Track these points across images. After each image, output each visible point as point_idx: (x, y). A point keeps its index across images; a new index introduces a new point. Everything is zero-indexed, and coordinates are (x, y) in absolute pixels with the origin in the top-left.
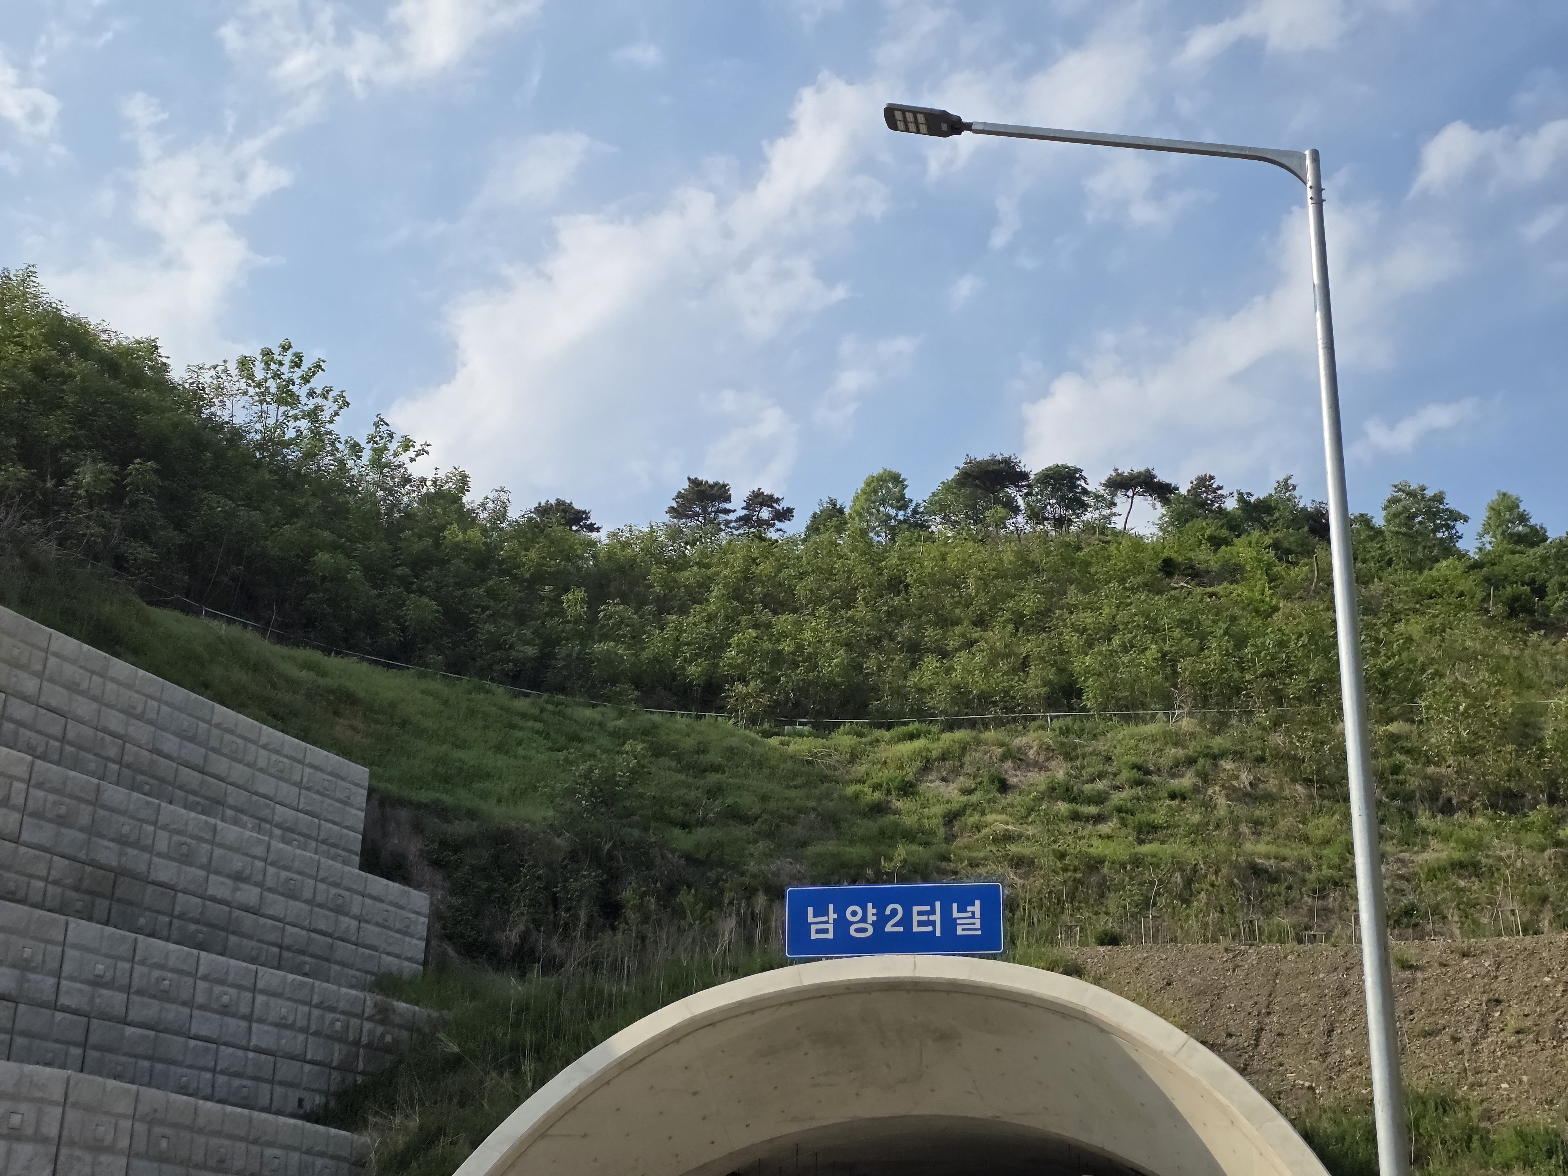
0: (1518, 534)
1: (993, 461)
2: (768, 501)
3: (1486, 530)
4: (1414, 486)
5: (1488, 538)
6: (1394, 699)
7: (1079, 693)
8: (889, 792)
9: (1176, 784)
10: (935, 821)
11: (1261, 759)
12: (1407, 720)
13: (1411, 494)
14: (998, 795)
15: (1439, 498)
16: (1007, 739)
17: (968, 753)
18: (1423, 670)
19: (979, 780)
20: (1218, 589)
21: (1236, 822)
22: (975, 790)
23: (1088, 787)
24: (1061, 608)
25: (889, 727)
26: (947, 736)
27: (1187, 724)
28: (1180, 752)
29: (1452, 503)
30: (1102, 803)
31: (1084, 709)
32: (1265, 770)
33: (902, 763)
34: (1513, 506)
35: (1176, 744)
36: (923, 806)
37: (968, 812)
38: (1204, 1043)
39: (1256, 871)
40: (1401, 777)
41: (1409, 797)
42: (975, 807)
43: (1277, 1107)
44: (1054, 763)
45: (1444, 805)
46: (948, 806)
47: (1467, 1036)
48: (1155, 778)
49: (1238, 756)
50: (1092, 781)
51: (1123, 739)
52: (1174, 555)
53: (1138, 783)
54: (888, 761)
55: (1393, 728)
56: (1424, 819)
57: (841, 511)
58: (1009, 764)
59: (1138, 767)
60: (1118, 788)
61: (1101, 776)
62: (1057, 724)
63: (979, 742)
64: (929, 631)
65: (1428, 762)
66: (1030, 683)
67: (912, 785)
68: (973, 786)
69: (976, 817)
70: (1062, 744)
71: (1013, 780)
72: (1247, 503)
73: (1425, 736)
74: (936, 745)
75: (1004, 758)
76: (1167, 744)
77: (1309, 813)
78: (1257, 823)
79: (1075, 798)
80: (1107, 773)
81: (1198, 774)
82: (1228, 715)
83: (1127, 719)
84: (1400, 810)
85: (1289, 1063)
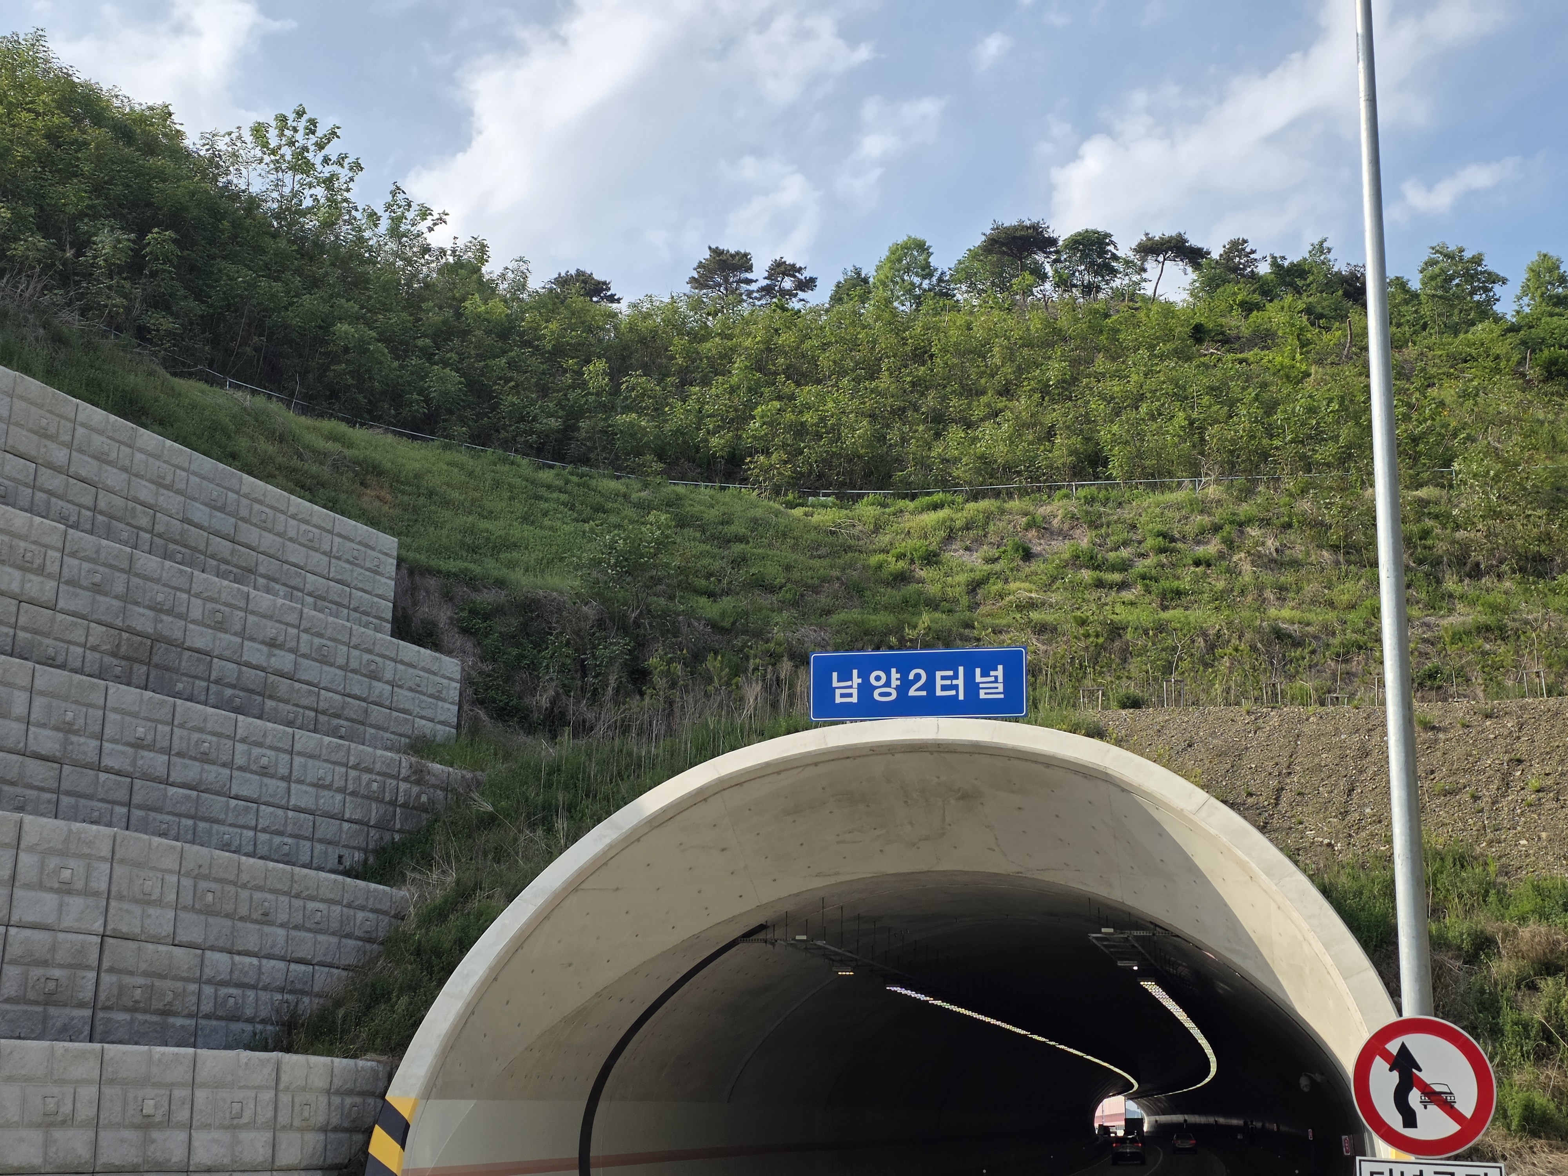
0: (1558, 296)
1: (1022, 227)
2: (790, 270)
3: (1525, 292)
4: (1452, 248)
5: (1526, 300)
6: (1425, 464)
7: (1105, 462)
8: (912, 561)
9: (1201, 551)
10: (958, 589)
11: (1289, 525)
12: (1437, 486)
13: (1448, 256)
14: (1021, 563)
15: (1477, 260)
16: (1032, 508)
17: (992, 523)
18: (1455, 435)
19: (1002, 549)
20: (1249, 355)
21: (1261, 589)
22: (999, 558)
23: (1112, 555)
24: (1089, 376)
25: (913, 497)
26: (971, 505)
27: (1213, 491)
28: (1206, 520)
29: (1490, 264)
30: (1126, 570)
31: (1109, 478)
32: (1291, 536)
33: (926, 533)
34: (1554, 267)
35: (1202, 512)
36: (946, 575)
37: (991, 581)
38: (1225, 802)
39: (1280, 635)
40: (1429, 542)
41: (1437, 562)
42: (998, 575)
43: (1296, 863)
44: (1078, 532)
45: (1472, 569)
46: (972, 575)
47: (1487, 795)
48: (1180, 545)
49: (1265, 523)
50: (1117, 549)
51: (1149, 507)
52: (1203, 320)
53: (1162, 551)
54: (912, 531)
55: (1423, 493)
56: (1451, 584)
57: (865, 281)
58: (1033, 533)
59: (1164, 535)
60: (1143, 556)
61: (1125, 543)
62: (1082, 493)
63: (1003, 512)
64: (954, 402)
65: (1457, 527)
66: (1057, 453)
67: (936, 555)
68: (997, 555)
69: (1000, 585)
70: (1087, 513)
71: (1036, 549)
72: (1280, 267)
73: (1455, 501)
74: (960, 514)
75: (1028, 527)
76: (1193, 510)
77: (1335, 579)
78: (1282, 588)
79: (1099, 565)
80: (1131, 540)
81: (1224, 541)
82: (1255, 482)
83: (1153, 487)
84: (1427, 575)
85: (1309, 821)
